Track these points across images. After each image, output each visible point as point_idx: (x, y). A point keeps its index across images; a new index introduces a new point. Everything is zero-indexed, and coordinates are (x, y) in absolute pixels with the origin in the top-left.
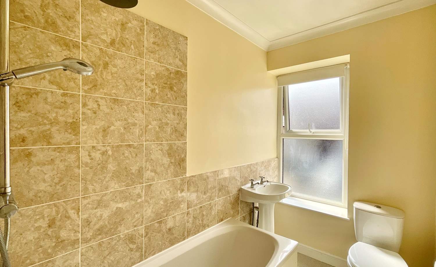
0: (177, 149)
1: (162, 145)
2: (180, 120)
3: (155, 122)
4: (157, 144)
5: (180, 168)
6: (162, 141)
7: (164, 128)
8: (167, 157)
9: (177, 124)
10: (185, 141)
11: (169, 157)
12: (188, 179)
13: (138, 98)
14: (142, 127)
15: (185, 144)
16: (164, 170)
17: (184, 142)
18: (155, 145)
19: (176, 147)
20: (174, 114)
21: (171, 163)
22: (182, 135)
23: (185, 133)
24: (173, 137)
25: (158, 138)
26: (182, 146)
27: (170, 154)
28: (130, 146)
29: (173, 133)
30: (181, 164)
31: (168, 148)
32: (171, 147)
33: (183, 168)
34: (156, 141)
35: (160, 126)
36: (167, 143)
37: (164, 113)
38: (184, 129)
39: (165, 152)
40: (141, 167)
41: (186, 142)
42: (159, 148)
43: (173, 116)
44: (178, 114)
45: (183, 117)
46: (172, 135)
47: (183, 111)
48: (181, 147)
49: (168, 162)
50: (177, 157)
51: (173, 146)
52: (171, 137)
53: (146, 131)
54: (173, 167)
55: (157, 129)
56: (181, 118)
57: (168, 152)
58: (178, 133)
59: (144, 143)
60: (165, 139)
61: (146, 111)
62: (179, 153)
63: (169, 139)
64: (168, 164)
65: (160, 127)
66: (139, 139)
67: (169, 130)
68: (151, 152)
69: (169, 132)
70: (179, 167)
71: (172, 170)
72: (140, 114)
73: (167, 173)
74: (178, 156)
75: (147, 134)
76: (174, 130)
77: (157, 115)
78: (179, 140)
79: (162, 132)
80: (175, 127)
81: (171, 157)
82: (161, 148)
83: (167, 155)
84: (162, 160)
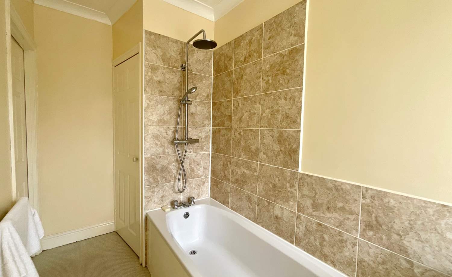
0: (288, 137)
1: (273, 132)
2: (293, 104)
3: (268, 110)
4: (269, 130)
5: (290, 159)
6: (273, 128)
7: (275, 115)
8: (277, 144)
9: (289, 109)
10: (299, 129)
11: (279, 144)
12: (301, 176)
13: (257, 93)
14: (259, 115)
15: (297, 133)
16: (274, 156)
17: (297, 131)
18: (268, 131)
19: (286, 135)
20: (286, 99)
21: (281, 151)
22: (294, 122)
23: (299, 120)
24: (284, 124)
25: (270, 125)
26: (294, 134)
27: (280, 141)
28: (251, 130)
29: (284, 120)
30: (292, 155)
31: (278, 135)
32: (281, 134)
33: (294, 160)
34: (268, 127)
35: (272, 113)
36: (278, 130)
37: (275, 101)
38: (297, 115)
39: (275, 138)
40: (257, 148)
41: (300, 131)
42: (270, 134)
43: (285, 101)
44: (290, 98)
45: (296, 100)
46: (283, 122)
47: (297, 94)
48: (292, 136)
49: (278, 149)
50: (287, 146)
51: (284, 133)
52: (281, 124)
53: (261, 119)
54: (282, 155)
55: (269, 117)
56: (294, 102)
57: (278, 139)
58: (289, 120)
59: (260, 129)
60: (276, 126)
61: (261, 102)
62: (290, 142)
63: (279, 126)
64: (278, 151)
65: (271, 115)
66: (257, 125)
67: (279, 116)
68: (264, 136)
69: (280, 119)
70: (289, 157)
71: (282, 159)
72: (258, 105)
73: (276, 160)
74: (289, 145)
75: (262, 121)
76: (285, 116)
77: (270, 103)
78: (290, 128)
79: (273, 119)
80: (286, 113)
81: (281, 145)
82: (272, 134)
83: (277, 142)
84: (272, 146)
